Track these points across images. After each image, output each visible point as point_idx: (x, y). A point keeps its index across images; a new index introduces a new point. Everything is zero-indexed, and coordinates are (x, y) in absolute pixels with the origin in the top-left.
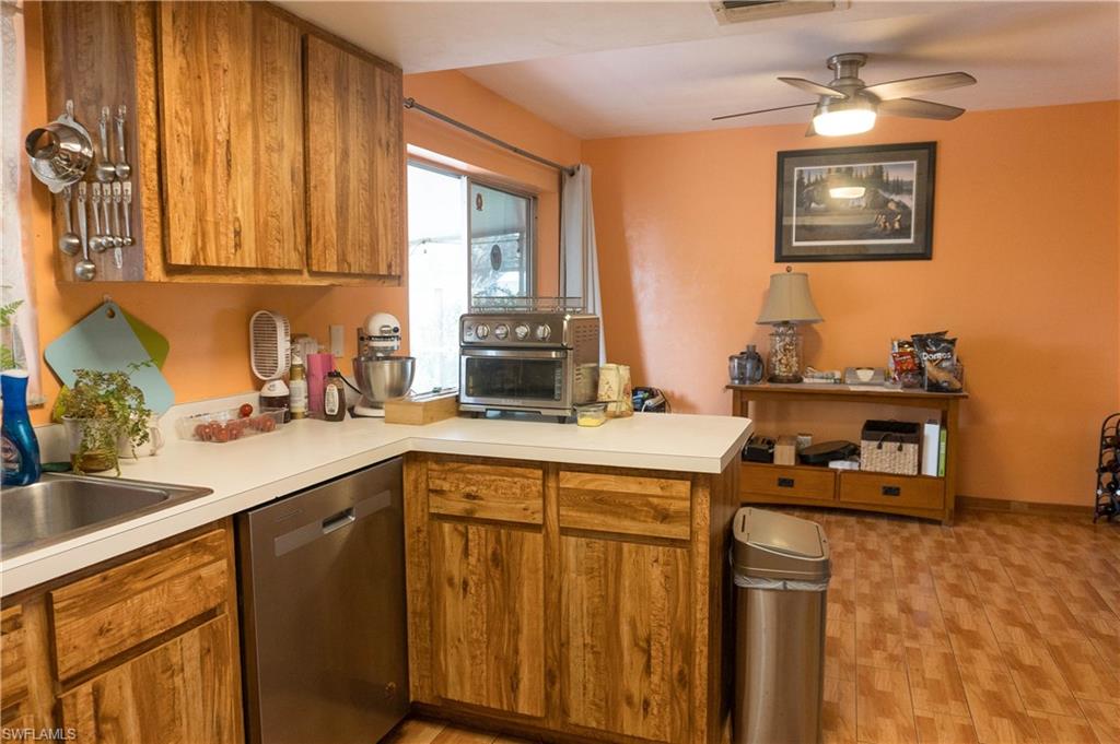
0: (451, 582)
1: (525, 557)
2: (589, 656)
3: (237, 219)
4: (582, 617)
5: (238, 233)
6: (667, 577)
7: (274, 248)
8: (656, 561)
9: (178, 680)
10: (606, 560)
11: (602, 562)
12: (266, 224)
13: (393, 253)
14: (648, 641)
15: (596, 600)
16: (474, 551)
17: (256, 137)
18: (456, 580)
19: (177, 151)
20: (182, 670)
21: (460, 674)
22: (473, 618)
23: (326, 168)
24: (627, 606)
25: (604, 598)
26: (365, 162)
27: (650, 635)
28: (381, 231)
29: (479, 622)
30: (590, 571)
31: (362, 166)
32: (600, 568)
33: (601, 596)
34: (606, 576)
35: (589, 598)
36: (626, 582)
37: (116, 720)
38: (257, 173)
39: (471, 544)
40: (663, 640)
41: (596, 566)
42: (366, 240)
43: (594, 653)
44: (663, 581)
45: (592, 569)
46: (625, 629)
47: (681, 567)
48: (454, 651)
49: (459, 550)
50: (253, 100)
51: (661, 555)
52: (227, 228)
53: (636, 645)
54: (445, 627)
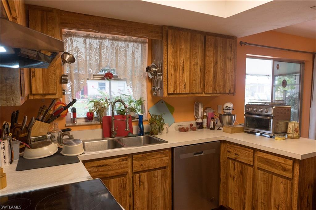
0: (231, 176)
1: (248, 173)
2: (263, 206)
3: (185, 82)
4: (261, 194)
5: (185, 85)
6: (285, 188)
7: (194, 88)
8: (282, 183)
9: (156, 179)
10: (268, 179)
11: (267, 179)
12: (192, 83)
13: (231, 87)
14: (279, 206)
15: (265, 190)
16: (236, 169)
17: (190, 63)
18: (232, 176)
19: (171, 69)
20: (157, 177)
21: (232, 201)
22: (235, 187)
23: (210, 67)
24: (273, 194)
25: (267, 190)
26: (223, 64)
27: (279, 204)
28: (227, 81)
29: (237, 188)
30: (264, 181)
31: (222, 65)
32: (267, 181)
33: (267, 189)
34: (268, 184)
35: (263, 189)
36: (273, 187)
37: (143, 183)
38: (190, 71)
39: (236, 167)
40: (283, 207)
41: (266, 180)
42: (222, 84)
43: (264, 205)
44: (283, 189)
45: (265, 181)
46: (272, 200)
47: (289, 186)
48: (231, 194)
49: (233, 168)
50: (190, 54)
51: (283, 181)
52: (182, 84)
53: (275, 206)
54: (229, 188)
